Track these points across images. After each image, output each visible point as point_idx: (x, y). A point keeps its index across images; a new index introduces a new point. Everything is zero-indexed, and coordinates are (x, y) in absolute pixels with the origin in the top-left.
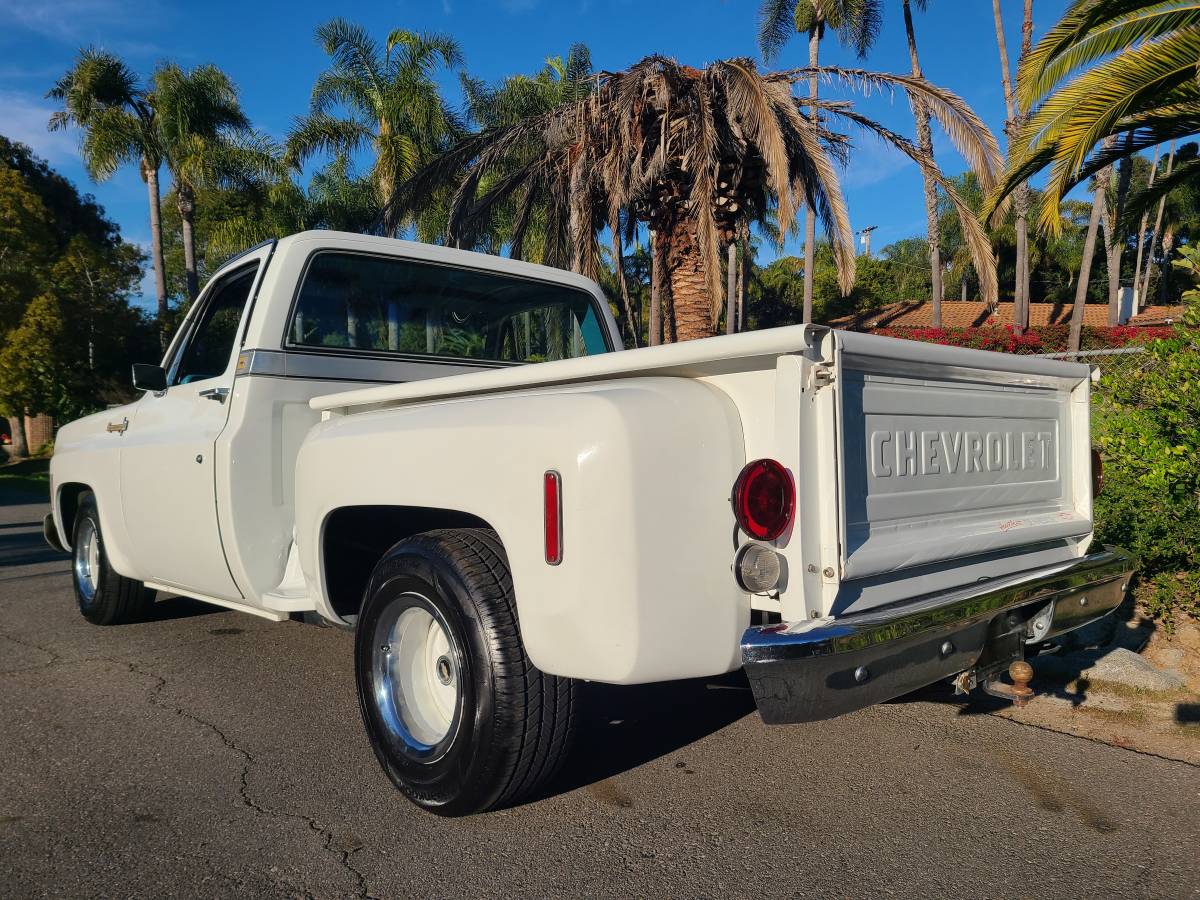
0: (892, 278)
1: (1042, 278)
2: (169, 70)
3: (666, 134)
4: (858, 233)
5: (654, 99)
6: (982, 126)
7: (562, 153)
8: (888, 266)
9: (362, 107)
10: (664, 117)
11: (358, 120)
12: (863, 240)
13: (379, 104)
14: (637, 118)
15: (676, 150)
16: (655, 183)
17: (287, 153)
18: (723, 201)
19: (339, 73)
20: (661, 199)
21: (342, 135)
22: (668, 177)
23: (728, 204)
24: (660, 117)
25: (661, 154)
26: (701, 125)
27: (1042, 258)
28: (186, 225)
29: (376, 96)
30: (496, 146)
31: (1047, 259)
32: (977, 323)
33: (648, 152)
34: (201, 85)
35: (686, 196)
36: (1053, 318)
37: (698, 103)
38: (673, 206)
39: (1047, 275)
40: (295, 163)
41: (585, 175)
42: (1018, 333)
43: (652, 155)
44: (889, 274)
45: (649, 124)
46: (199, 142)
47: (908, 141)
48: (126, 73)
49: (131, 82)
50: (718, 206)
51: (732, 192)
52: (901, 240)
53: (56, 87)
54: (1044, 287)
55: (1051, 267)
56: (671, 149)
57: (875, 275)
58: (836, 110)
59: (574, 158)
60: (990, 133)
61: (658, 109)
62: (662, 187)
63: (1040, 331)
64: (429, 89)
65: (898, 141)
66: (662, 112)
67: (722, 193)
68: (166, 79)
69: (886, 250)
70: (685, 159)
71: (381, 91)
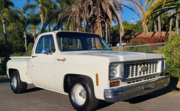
3: (92, 9)
5: (90, 3)
7: (75, 13)
9: (36, 1)
10: (92, 7)
11: (35, 4)
12: (132, 21)
13: (39, 1)
14: (87, 7)
16: (91, 17)
17: (23, 10)
18: (102, 20)
20: (92, 20)
21: (33, 7)
22: (93, 16)
26: (98, 8)
28: (4, 25)
32: (152, 36)
35: (96, 19)
36: (166, 34)
37: (97, 5)
38: (94, 21)
40: (24, 12)
41: (79, 16)
42: (159, 38)
43: (90, 13)
44: (137, 27)
45: (89, 8)
46: (7, 10)
51: (104, 18)
56: (93, 12)
57: (134, 27)
59: (77, 14)
61: (91, 5)
63: (163, 37)
67: (102, 18)
70: (96, 13)
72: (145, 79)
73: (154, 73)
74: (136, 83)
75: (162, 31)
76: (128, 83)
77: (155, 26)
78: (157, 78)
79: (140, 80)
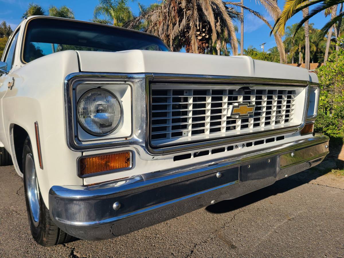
0: (271, 58)
1: (317, 56)
2: (53, 8)
3: (185, 15)
4: (260, 45)
5: (182, 5)
6: (277, 6)
7: (157, 23)
8: (270, 55)
9: (108, 15)
10: (185, 10)
11: (107, 19)
12: (262, 47)
13: (113, 14)
14: (176, 11)
15: (188, 20)
16: (184, 30)
18: (204, 35)
19: (101, 5)
20: (186, 35)
22: (187, 28)
23: (206, 35)
24: (184, 10)
25: (184, 22)
26: (193, 12)
27: (317, 49)
29: (112, 12)
30: (134, 22)
31: (318, 50)
33: (180, 21)
34: (62, 12)
36: (318, 67)
37: (193, 5)
39: (319, 55)
41: (163, 29)
43: (181, 22)
44: (270, 57)
45: (180, 13)
47: (258, 13)
48: (42, 10)
49: (44, 13)
50: (203, 36)
51: (206, 32)
52: (274, 47)
53: (23, 15)
54: (318, 58)
55: (320, 52)
56: (187, 20)
57: (266, 58)
58: (237, 5)
59: (160, 25)
60: (279, 8)
61: (183, 8)
62: (186, 32)
64: (127, 9)
65: (255, 13)
66: (184, 9)
67: (204, 32)
68: (52, 11)
69: (270, 50)
71: (114, 10)
72: (249, 145)
73: (282, 124)
74: (211, 156)
75: (311, 62)
76: (176, 159)
77: (301, 55)
78: (289, 141)
79: (230, 148)
